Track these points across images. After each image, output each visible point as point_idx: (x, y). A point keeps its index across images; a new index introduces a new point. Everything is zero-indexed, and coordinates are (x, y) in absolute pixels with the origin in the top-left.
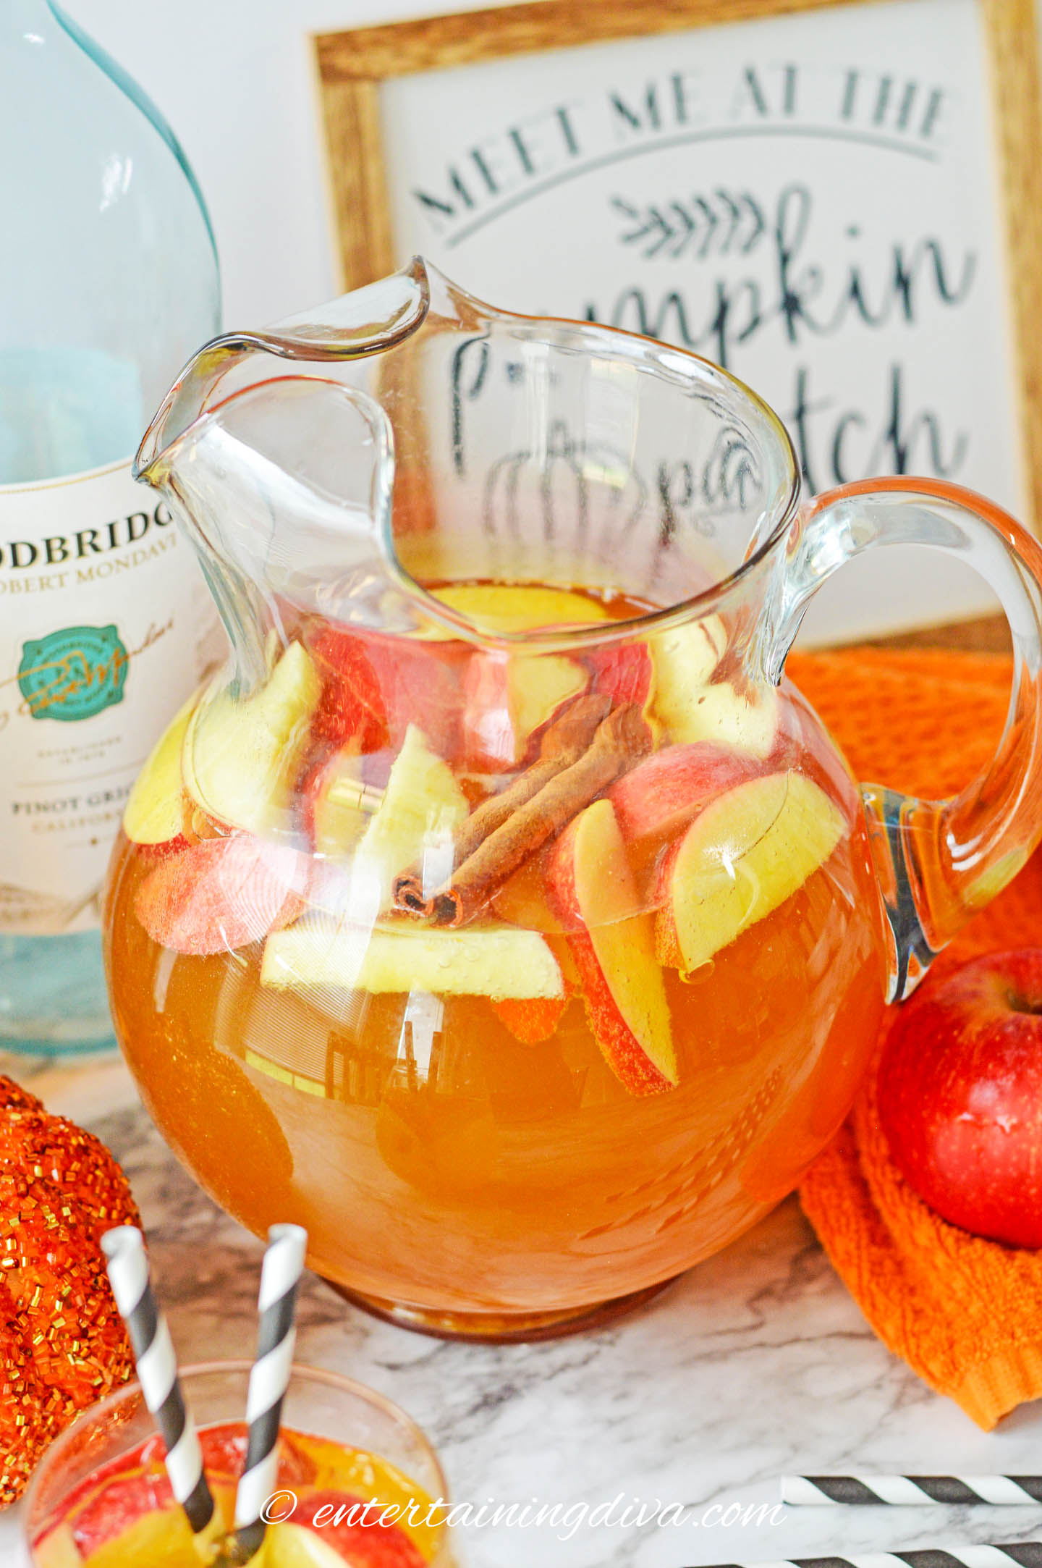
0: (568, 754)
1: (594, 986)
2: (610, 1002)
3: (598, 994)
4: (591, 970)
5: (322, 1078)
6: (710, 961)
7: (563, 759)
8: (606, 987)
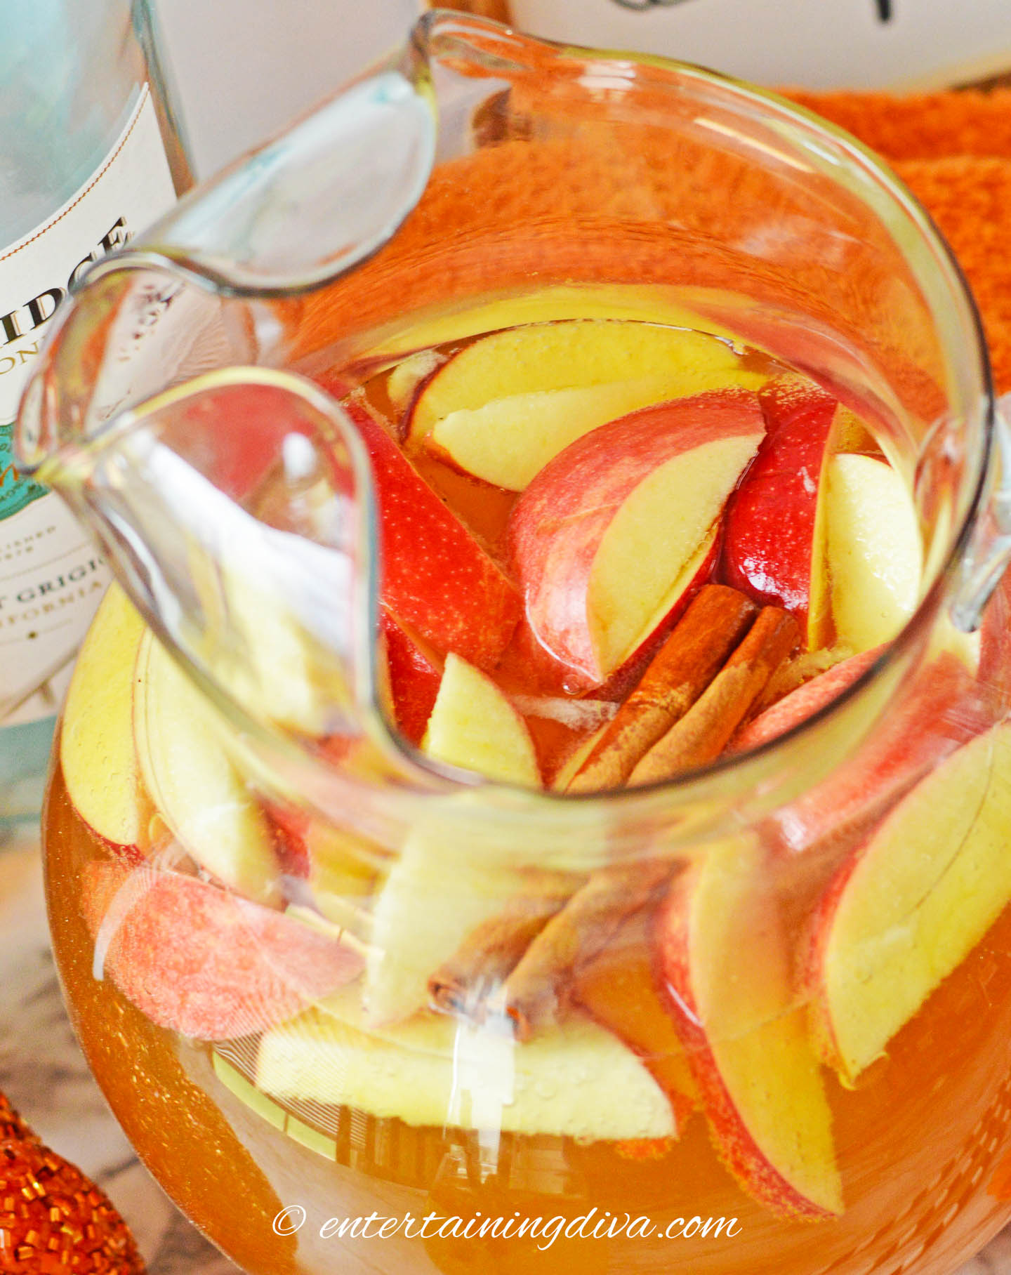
0: (679, 696)
1: (720, 1109)
2: (743, 1134)
3: (728, 1121)
4: (716, 1091)
5: (334, 1129)
6: (883, 1054)
7: (672, 701)
8: (736, 1115)
